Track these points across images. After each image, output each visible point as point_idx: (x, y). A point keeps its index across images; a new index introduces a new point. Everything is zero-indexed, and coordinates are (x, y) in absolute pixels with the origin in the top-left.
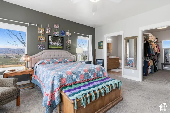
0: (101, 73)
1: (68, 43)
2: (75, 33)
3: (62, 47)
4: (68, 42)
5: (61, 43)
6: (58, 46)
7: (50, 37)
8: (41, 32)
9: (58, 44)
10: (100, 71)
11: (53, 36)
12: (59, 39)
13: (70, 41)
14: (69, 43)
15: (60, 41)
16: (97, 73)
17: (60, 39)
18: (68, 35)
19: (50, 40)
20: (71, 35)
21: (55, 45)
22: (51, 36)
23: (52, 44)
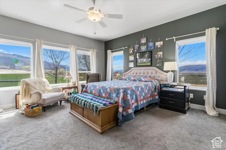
0: (114, 95)
1: (157, 57)
2: (167, 39)
3: (150, 63)
4: (157, 55)
5: (149, 59)
6: (146, 63)
7: (137, 54)
8: (131, 52)
9: (145, 60)
10: (113, 92)
11: (140, 53)
12: (146, 54)
13: (161, 53)
14: (159, 56)
15: (148, 56)
16: (109, 93)
17: (148, 54)
18: (157, 46)
19: (138, 57)
20: (162, 44)
21: (142, 62)
22: (139, 53)
23: (139, 61)
